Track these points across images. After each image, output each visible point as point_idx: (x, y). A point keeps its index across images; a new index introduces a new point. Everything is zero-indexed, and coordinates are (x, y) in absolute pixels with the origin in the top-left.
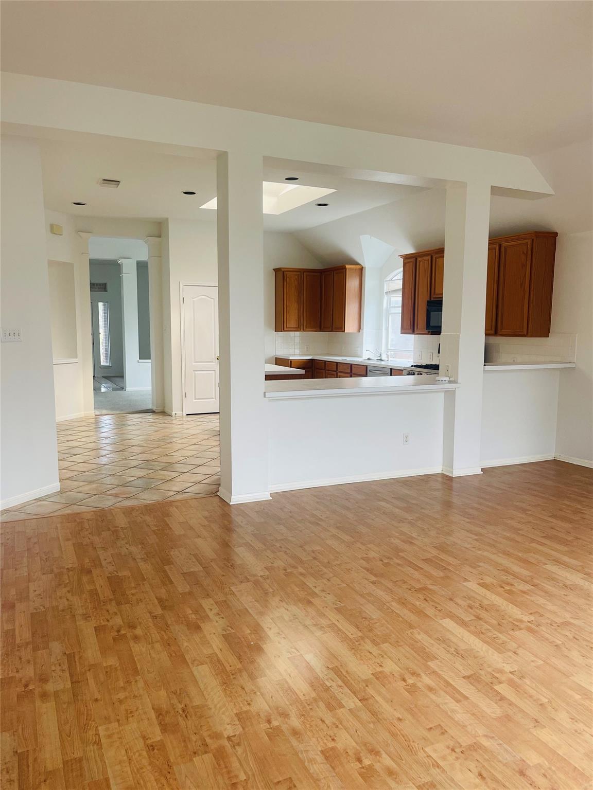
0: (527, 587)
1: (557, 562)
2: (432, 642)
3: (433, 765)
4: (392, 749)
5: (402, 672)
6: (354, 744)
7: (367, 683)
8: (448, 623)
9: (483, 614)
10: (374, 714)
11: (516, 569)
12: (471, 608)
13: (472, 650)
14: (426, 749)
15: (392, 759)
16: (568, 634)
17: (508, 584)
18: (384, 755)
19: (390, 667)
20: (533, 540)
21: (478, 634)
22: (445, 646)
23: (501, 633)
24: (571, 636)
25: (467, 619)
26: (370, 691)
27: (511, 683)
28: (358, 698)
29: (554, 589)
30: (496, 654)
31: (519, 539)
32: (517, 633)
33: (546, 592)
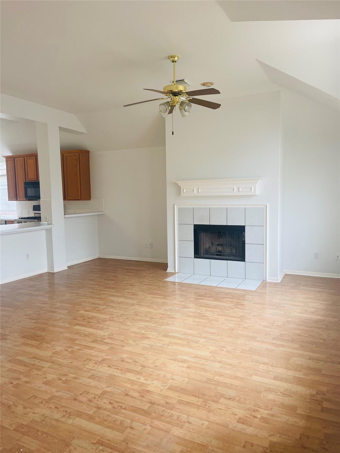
0: (104, 307)
1: (113, 296)
2: (73, 335)
3: (90, 370)
4: (72, 372)
5: (65, 348)
6: (56, 376)
7: (51, 357)
8: (77, 327)
9: (90, 320)
10: (59, 365)
11: (98, 302)
12: (85, 320)
13: (90, 333)
14: (86, 367)
15: (73, 374)
16: (124, 317)
17: (96, 308)
18: (70, 374)
19: (58, 349)
20: (101, 290)
21: (91, 327)
22: (79, 335)
23: (100, 324)
24: (125, 318)
25: (84, 324)
26: (54, 359)
27: (110, 338)
28: (50, 363)
29: (115, 305)
30: (100, 331)
31: (94, 291)
32: (106, 323)
33: (112, 307)
